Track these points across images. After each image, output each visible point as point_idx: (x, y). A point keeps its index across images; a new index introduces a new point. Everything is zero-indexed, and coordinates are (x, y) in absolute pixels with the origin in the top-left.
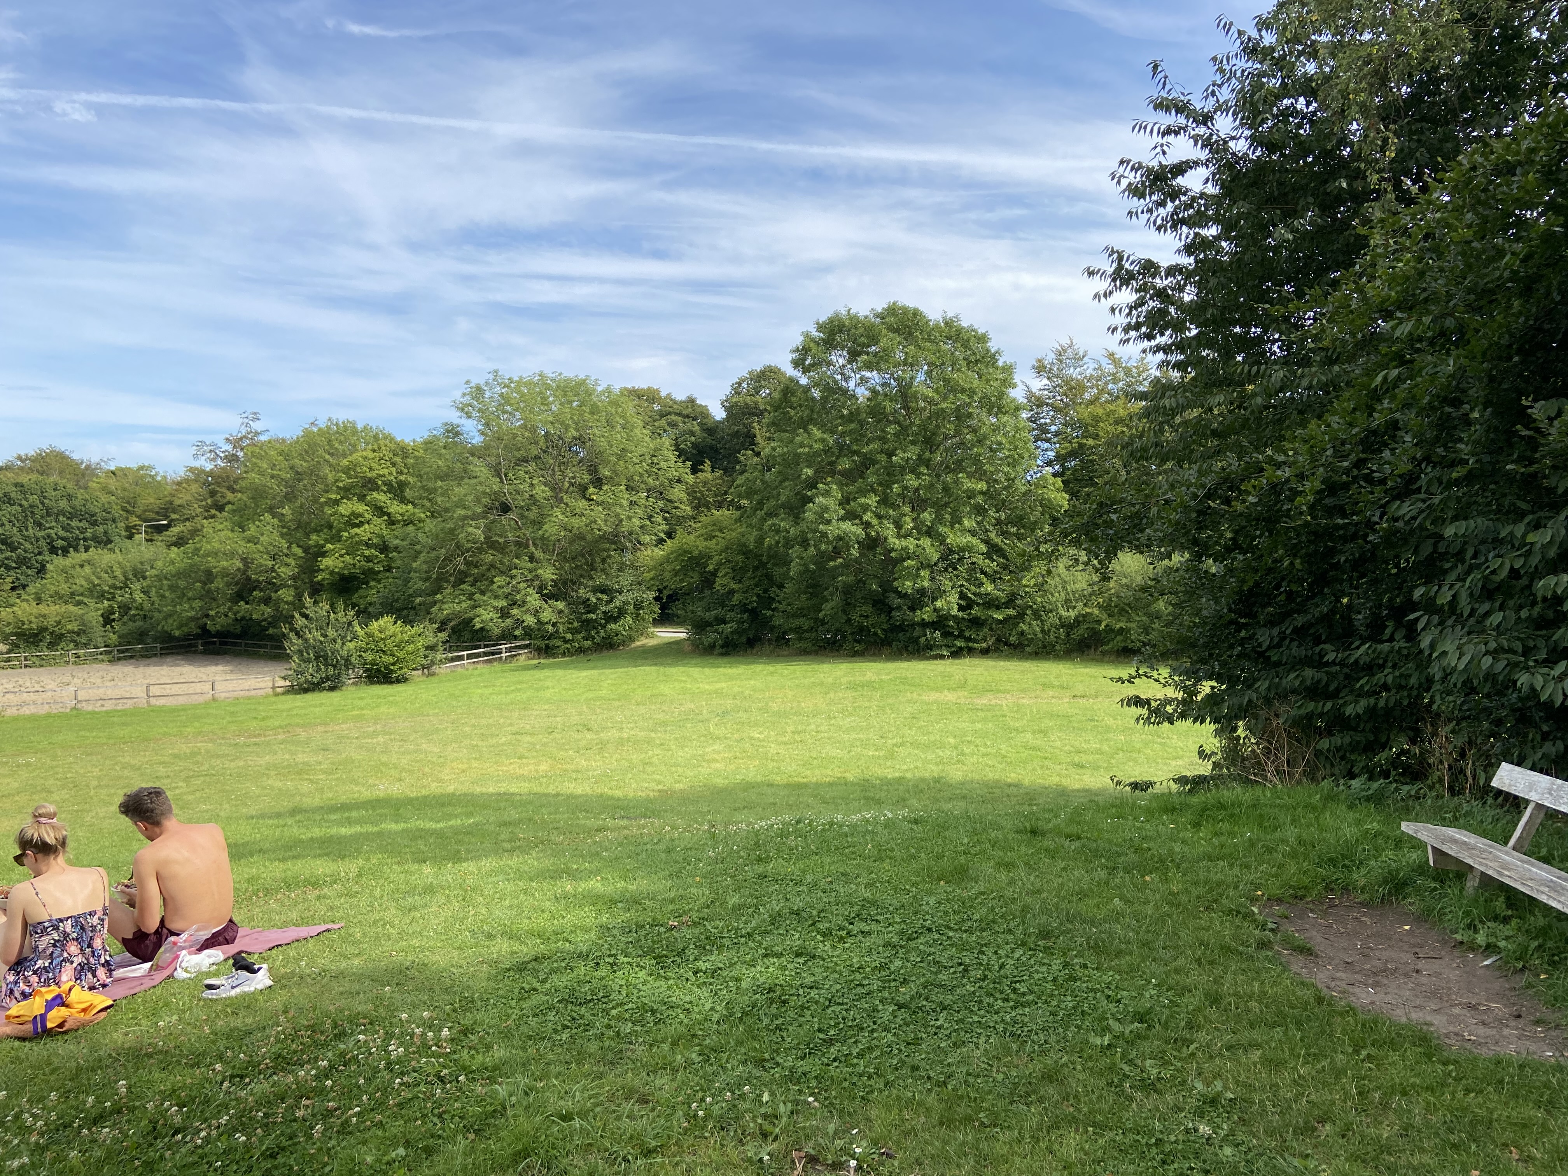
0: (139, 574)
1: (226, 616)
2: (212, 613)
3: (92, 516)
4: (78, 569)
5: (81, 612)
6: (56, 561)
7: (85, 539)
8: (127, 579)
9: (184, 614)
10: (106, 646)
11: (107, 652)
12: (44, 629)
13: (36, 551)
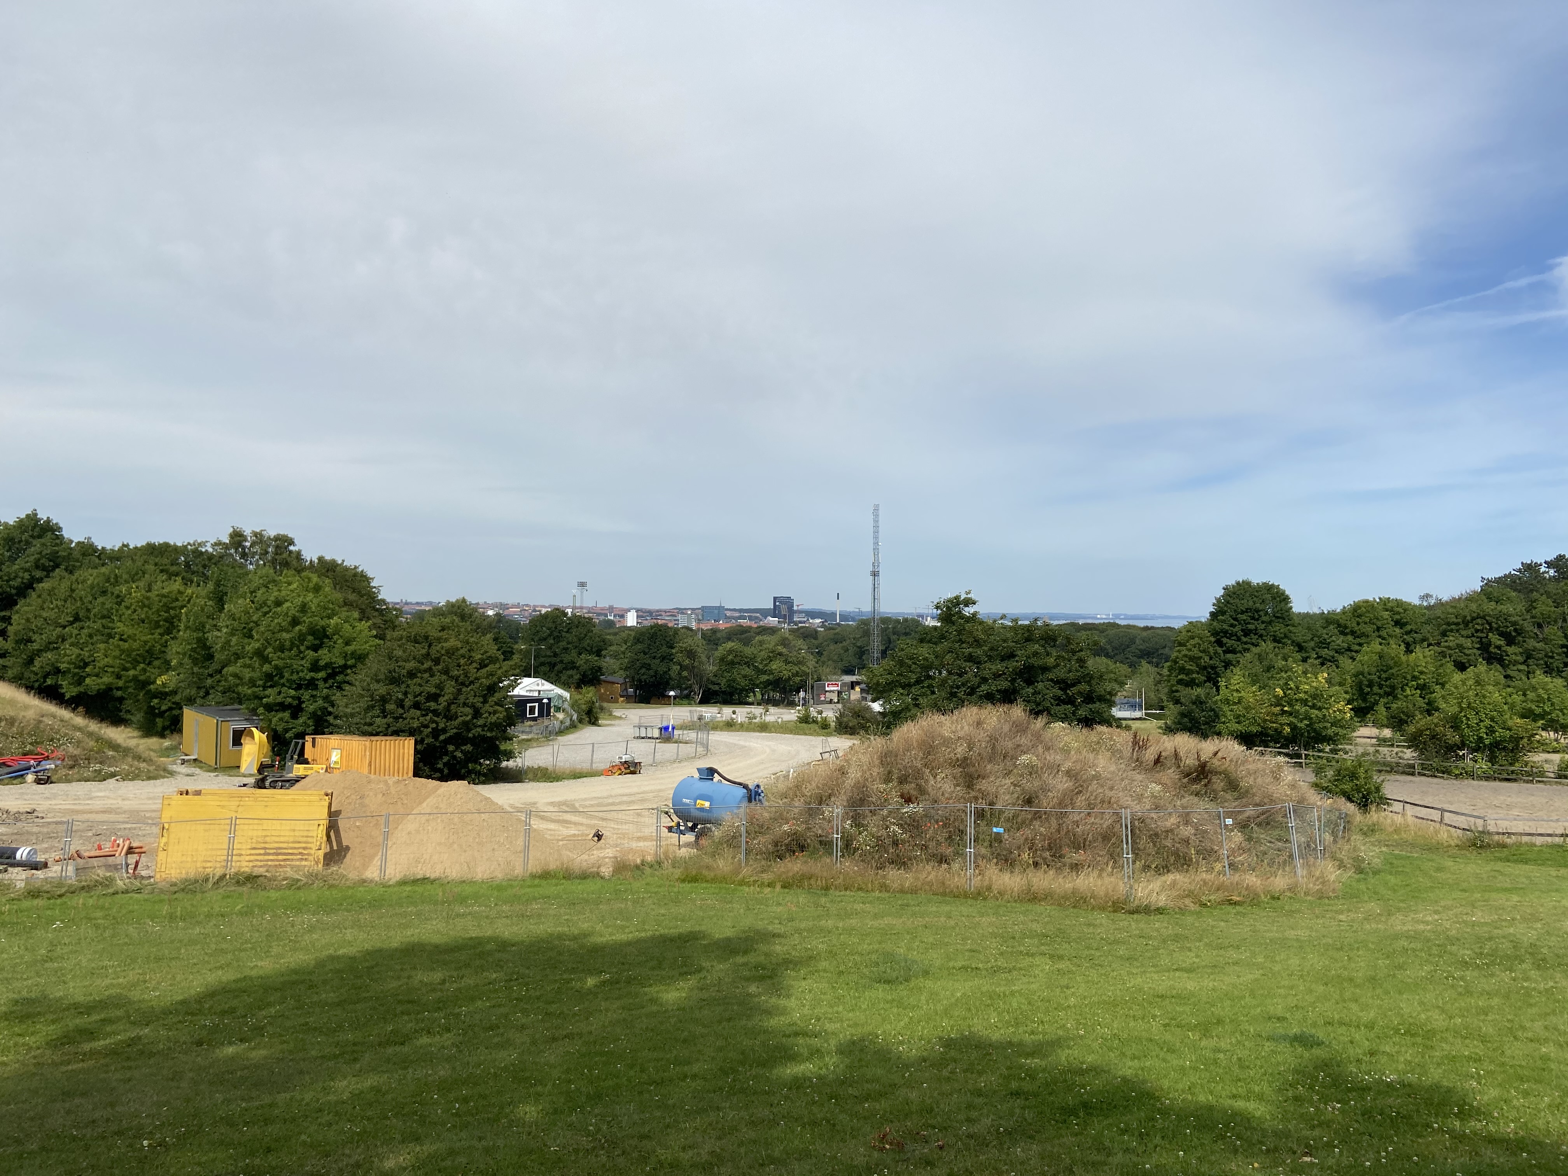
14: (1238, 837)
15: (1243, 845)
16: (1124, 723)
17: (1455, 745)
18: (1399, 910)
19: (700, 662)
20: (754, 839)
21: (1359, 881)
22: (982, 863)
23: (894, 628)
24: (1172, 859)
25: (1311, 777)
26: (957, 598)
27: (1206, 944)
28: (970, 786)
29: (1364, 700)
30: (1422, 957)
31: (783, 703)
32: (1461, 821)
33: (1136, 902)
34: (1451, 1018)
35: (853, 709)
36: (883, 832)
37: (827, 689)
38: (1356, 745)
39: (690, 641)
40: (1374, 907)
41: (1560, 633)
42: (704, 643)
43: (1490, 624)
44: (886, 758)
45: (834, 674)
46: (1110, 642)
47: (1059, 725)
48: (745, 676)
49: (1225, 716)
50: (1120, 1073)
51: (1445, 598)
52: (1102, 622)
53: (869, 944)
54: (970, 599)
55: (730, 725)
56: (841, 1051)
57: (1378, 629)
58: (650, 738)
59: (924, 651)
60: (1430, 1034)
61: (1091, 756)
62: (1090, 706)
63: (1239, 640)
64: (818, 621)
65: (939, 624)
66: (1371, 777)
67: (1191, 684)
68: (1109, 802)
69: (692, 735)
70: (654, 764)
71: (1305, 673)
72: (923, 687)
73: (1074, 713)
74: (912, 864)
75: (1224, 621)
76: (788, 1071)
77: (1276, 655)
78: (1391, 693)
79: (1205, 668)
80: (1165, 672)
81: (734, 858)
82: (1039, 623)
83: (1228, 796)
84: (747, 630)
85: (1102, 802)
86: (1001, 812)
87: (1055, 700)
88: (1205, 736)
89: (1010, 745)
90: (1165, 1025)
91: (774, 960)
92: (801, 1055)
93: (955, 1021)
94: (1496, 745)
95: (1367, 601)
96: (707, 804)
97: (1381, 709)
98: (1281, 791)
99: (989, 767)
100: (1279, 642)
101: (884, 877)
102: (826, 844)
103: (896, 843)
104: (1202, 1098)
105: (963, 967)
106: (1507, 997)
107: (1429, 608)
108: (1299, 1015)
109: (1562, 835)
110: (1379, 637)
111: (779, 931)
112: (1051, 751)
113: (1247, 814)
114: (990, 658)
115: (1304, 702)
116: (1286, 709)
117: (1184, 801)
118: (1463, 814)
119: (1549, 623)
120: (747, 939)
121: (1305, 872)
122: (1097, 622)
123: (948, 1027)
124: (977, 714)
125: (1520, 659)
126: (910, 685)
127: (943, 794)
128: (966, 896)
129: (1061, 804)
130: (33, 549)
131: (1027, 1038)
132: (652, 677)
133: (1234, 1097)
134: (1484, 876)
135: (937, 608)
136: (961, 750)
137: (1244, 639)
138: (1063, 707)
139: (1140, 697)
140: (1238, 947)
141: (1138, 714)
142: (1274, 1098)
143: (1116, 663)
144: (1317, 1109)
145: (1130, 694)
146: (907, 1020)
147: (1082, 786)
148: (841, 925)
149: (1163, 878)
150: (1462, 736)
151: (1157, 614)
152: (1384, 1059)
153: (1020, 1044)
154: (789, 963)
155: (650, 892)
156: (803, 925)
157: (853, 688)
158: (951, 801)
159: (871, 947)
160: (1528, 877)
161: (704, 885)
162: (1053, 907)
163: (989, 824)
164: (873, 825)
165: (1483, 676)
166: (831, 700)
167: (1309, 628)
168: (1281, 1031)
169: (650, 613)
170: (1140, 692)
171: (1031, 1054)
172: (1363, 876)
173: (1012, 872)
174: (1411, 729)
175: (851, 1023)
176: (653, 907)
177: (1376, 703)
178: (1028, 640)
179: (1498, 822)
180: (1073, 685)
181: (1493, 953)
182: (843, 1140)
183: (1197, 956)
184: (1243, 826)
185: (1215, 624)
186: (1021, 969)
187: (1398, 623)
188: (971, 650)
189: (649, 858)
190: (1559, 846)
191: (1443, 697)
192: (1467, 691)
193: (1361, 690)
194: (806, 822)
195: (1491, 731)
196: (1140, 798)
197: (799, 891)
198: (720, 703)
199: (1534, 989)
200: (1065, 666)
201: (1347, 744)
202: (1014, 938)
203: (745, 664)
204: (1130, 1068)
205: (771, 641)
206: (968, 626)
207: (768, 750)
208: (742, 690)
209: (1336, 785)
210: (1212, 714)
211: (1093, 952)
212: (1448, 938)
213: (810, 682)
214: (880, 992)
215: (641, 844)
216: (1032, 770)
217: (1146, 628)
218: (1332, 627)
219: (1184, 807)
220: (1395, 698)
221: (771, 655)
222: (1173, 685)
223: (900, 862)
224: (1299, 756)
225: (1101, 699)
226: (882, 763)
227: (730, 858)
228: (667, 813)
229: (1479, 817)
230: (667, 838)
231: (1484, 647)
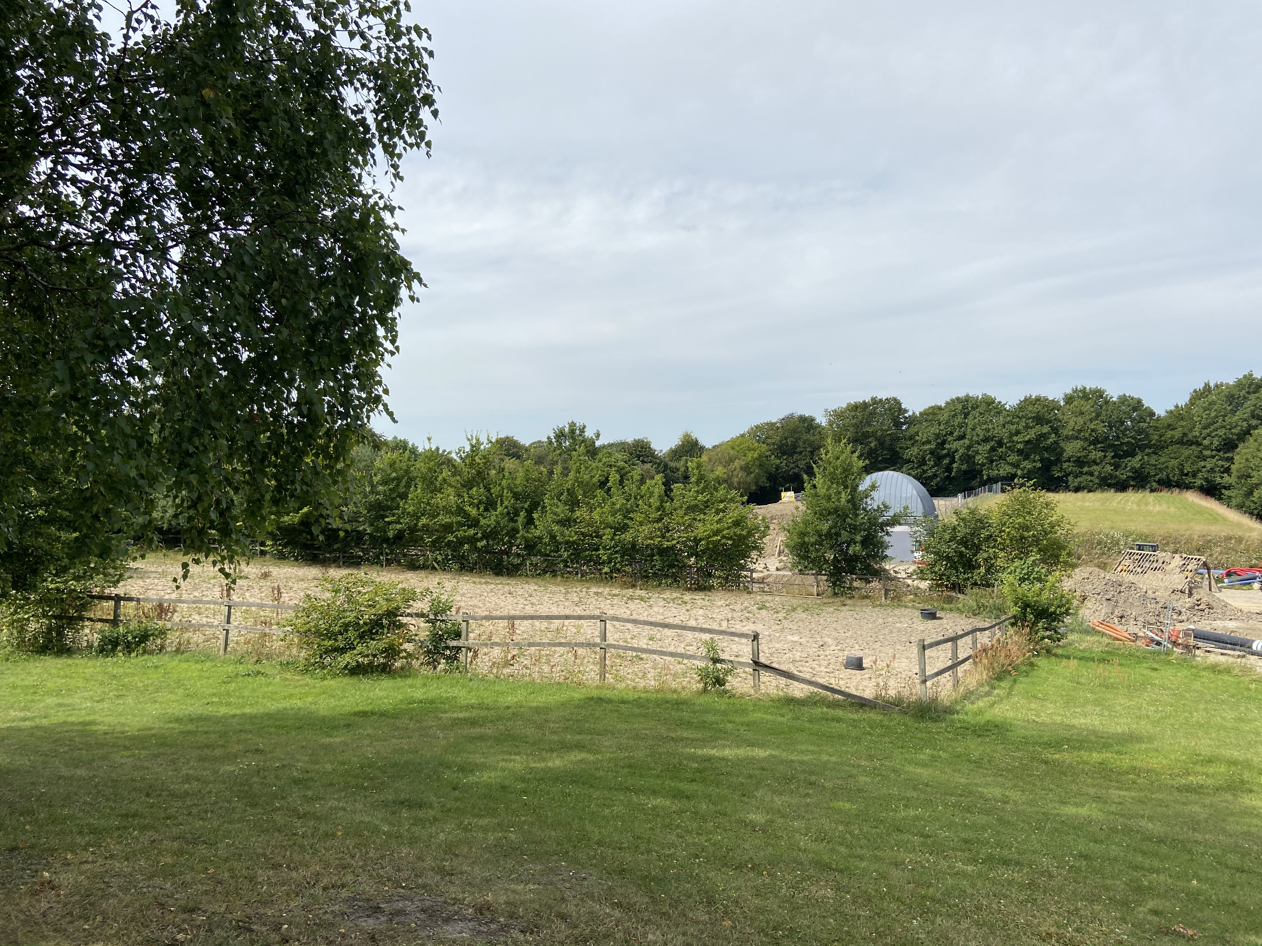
130: (1249, 402)
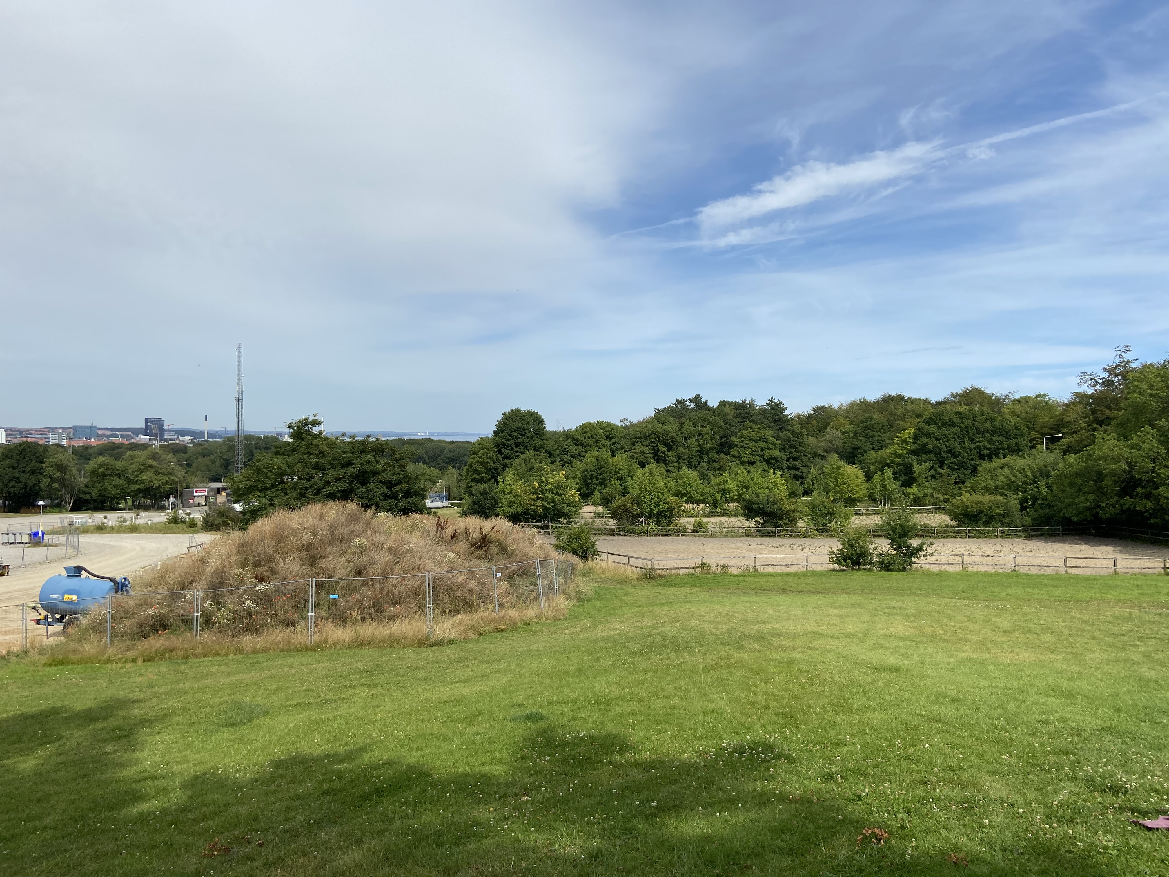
0: (1044, 474)
1: (1114, 507)
2: (1103, 504)
3: (1007, 432)
4: (1000, 470)
5: (1005, 501)
6: (983, 465)
7: (1003, 449)
8: (1035, 477)
9: (1081, 505)
10: (1023, 526)
11: (1023, 531)
12: (981, 512)
13: (970, 458)
14: (505, 585)
15: (508, 590)
16: (433, 510)
17: (638, 514)
18: (601, 623)
19: (72, 475)
20: (119, 623)
21: (579, 607)
22: (321, 623)
23: (256, 444)
24: (461, 604)
25: (554, 541)
26: (306, 419)
27: (480, 662)
28: (313, 565)
29: (588, 488)
30: (610, 652)
31: (153, 507)
32: (640, 563)
33: (434, 639)
34: (623, 689)
35: (219, 510)
36: (239, 607)
37: (195, 494)
38: (582, 518)
39: (60, 456)
40: (587, 623)
41: (696, 443)
42: (75, 458)
43: (659, 438)
44: (243, 548)
45: (202, 482)
46: (427, 452)
47: (383, 515)
48: (116, 486)
49: (502, 503)
50: (407, 762)
51: (635, 421)
52: (421, 438)
53: (220, 698)
54: (317, 420)
55: (101, 529)
56: (184, 786)
57: (597, 441)
58: (19, 543)
59: (279, 462)
60: (609, 701)
61: (407, 536)
62: (409, 499)
63: (512, 449)
64: (187, 438)
65: (291, 440)
66: (589, 538)
67: (481, 481)
68: (419, 568)
69: (62, 539)
70: (23, 566)
71: (552, 471)
72: (277, 490)
73: (397, 505)
74: (263, 630)
75: (503, 437)
76: (136, 809)
77: (535, 460)
78: (603, 484)
79: (490, 470)
80: (464, 473)
81: (100, 641)
82: (371, 439)
83: (500, 558)
84: (119, 446)
85: (414, 568)
86: (338, 582)
87: (383, 496)
88: (486, 516)
89: (346, 532)
90: (443, 723)
91: (132, 722)
92: (149, 795)
93: (286, 746)
94: (660, 514)
95: (590, 423)
96: (74, 598)
97: (597, 493)
98: (534, 551)
99: (329, 549)
100: (537, 451)
101: (239, 642)
102: (187, 622)
103: (250, 615)
104: (461, 770)
105: (299, 705)
106: (656, 672)
107: (626, 428)
108: (531, 701)
109: (694, 568)
110: (597, 446)
111: (138, 698)
112: (377, 534)
113: (512, 569)
114: (333, 466)
115: (551, 491)
116: (540, 496)
117: (471, 563)
118: (640, 558)
119: (690, 437)
120: (107, 708)
121: (546, 605)
122: (417, 438)
123: (279, 752)
124: (320, 509)
125: (675, 459)
126: (266, 489)
127: (291, 573)
128: (307, 649)
129: (383, 573)
131: (341, 750)
132: (21, 489)
133: (483, 764)
134: (651, 597)
135: (290, 427)
136: (306, 538)
137: (516, 449)
138: (389, 501)
139: (447, 492)
140: (500, 660)
141: (445, 504)
142: (509, 760)
143: (430, 467)
144: (535, 763)
145: (439, 490)
146: (245, 751)
147: (399, 558)
148: (196, 685)
149: (454, 619)
150: (641, 509)
151: (460, 432)
152: (580, 722)
153: (336, 754)
154: (146, 722)
155: (14, 678)
156: (161, 690)
157: (219, 493)
158: (297, 578)
159: (222, 699)
160: (675, 595)
161: (70, 667)
162: (375, 649)
163: (328, 593)
164: (230, 602)
165: (655, 471)
166: (199, 503)
167: (556, 441)
168: (520, 714)
169: (20, 432)
170: (447, 488)
171: (343, 761)
172: (581, 603)
173: (344, 627)
174: (613, 506)
175: (196, 762)
176: (17, 690)
177: (594, 490)
178: (362, 452)
179: (660, 562)
180: (396, 484)
181: (652, 645)
182: (178, 856)
183: (472, 671)
184: (509, 577)
185: (497, 439)
186: (344, 698)
187: (608, 438)
188: (317, 460)
189: (15, 649)
190: (693, 574)
191: (632, 484)
192: (644, 480)
193: (585, 481)
194: (169, 605)
195: (657, 505)
196: (440, 564)
197: (160, 662)
198: (92, 510)
199: (671, 665)
200: (390, 471)
201: (576, 517)
202: (341, 676)
203: (116, 475)
204: (414, 757)
205: (141, 456)
206: (315, 442)
207: (138, 548)
208: (113, 498)
209: (568, 545)
210: (493, 501)
211: (400, 678)
212: (627, 638)
213: (178, 489)
214: (227, 734)
215: (7, 637)
216: (362, 550)
217: (452, 442)
218: (569, 440)
219: (470, 567)
220: (605, 486)
221: (142, 467)
222: (469, 483)
223: (253, 629)
224: (547, 527)
225: (416, 494)
226: (239, 552)
227: (96, 642)
228: (34, 608)
229: (649, 560)
230: (33, 630)
231: (656, 452)
